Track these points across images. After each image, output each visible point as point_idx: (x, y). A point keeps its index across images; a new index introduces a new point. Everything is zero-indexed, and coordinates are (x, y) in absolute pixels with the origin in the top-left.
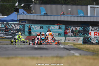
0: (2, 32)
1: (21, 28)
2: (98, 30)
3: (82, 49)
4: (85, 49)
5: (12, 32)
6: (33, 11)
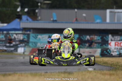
0: (2, 44)
1: (24, 38)
2: (119, 39)
3: (98, 63)
4: (102, 63)
5: (14, 43)
6: (39, 18)
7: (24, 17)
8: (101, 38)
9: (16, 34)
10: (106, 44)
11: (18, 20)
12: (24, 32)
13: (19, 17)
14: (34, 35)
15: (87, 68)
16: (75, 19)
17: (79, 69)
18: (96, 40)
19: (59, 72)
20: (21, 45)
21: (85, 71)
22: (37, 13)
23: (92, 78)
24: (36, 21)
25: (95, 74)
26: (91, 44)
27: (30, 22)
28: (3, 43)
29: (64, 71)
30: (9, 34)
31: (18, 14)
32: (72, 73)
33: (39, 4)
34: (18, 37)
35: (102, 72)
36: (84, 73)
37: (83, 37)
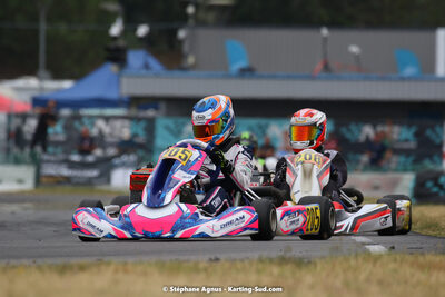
0: (54, 154)
5: (98, 152)
6: (191, 60)
7: (136, 58)
8: (417, 135)
9: (107, 119)
10: (436, 158)
11: (112, 68)
12: (134, 112)
13: (117, 56)
14: (170, 122)
15: (364, 244)
16: (319, 66)
17: (336, 249)
18: (398, 141)
19: (261, 260)
20: (125, 158)
21: (356, 256)
22: (181, 42)
23: (381, 283)
24: (177, 73)
25: (392, 266)
26: (378, 155)
27: (157, 75)
28: (59, 150)
29: (280, 253)
30: (78, 118)
31: (112, 45)
32: (309, 262)
33: (191, 10)
34: (113, 128)
35: (421, 259)
36: (353, 262)
37: (349, 130)
